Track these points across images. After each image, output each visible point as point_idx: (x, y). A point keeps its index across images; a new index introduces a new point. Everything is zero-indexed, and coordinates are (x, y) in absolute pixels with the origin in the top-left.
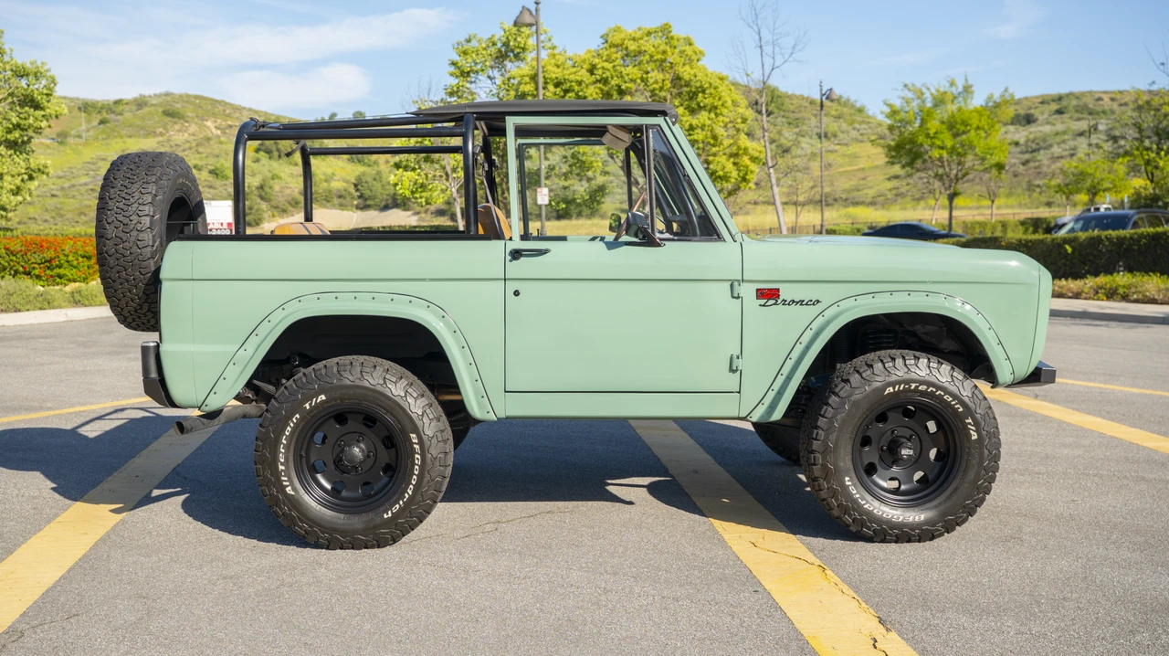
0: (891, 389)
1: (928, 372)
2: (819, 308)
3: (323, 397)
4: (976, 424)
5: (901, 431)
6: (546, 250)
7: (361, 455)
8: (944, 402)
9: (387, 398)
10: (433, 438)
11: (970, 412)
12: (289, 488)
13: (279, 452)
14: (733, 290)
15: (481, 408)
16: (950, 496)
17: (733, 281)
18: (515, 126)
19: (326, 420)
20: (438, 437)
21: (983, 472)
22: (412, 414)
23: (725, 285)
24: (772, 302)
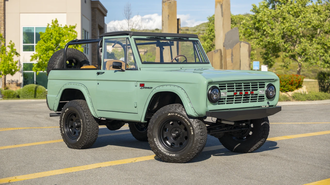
0: (169, 114)
1: (181, 111)
2: (152, 89)
3: (68, 109)
4: (193, 129)
5: (178, 129)
6: (104, 72)
7: (76, 125)
8: (185, 121)
9: (77, 110)
10: (85, 121)
11: (191, 125)
12: (63, 132)
13: (61, 122)
14: (135, 83)
15: (94, 114)
16: (184, 150)
17: (136, 81)
18: (105, 39)
19: (71, 115)
20: (86, 121)
21: (194, 145)
22: (81, 114)
23: (134, 82)
24: (143, 87)
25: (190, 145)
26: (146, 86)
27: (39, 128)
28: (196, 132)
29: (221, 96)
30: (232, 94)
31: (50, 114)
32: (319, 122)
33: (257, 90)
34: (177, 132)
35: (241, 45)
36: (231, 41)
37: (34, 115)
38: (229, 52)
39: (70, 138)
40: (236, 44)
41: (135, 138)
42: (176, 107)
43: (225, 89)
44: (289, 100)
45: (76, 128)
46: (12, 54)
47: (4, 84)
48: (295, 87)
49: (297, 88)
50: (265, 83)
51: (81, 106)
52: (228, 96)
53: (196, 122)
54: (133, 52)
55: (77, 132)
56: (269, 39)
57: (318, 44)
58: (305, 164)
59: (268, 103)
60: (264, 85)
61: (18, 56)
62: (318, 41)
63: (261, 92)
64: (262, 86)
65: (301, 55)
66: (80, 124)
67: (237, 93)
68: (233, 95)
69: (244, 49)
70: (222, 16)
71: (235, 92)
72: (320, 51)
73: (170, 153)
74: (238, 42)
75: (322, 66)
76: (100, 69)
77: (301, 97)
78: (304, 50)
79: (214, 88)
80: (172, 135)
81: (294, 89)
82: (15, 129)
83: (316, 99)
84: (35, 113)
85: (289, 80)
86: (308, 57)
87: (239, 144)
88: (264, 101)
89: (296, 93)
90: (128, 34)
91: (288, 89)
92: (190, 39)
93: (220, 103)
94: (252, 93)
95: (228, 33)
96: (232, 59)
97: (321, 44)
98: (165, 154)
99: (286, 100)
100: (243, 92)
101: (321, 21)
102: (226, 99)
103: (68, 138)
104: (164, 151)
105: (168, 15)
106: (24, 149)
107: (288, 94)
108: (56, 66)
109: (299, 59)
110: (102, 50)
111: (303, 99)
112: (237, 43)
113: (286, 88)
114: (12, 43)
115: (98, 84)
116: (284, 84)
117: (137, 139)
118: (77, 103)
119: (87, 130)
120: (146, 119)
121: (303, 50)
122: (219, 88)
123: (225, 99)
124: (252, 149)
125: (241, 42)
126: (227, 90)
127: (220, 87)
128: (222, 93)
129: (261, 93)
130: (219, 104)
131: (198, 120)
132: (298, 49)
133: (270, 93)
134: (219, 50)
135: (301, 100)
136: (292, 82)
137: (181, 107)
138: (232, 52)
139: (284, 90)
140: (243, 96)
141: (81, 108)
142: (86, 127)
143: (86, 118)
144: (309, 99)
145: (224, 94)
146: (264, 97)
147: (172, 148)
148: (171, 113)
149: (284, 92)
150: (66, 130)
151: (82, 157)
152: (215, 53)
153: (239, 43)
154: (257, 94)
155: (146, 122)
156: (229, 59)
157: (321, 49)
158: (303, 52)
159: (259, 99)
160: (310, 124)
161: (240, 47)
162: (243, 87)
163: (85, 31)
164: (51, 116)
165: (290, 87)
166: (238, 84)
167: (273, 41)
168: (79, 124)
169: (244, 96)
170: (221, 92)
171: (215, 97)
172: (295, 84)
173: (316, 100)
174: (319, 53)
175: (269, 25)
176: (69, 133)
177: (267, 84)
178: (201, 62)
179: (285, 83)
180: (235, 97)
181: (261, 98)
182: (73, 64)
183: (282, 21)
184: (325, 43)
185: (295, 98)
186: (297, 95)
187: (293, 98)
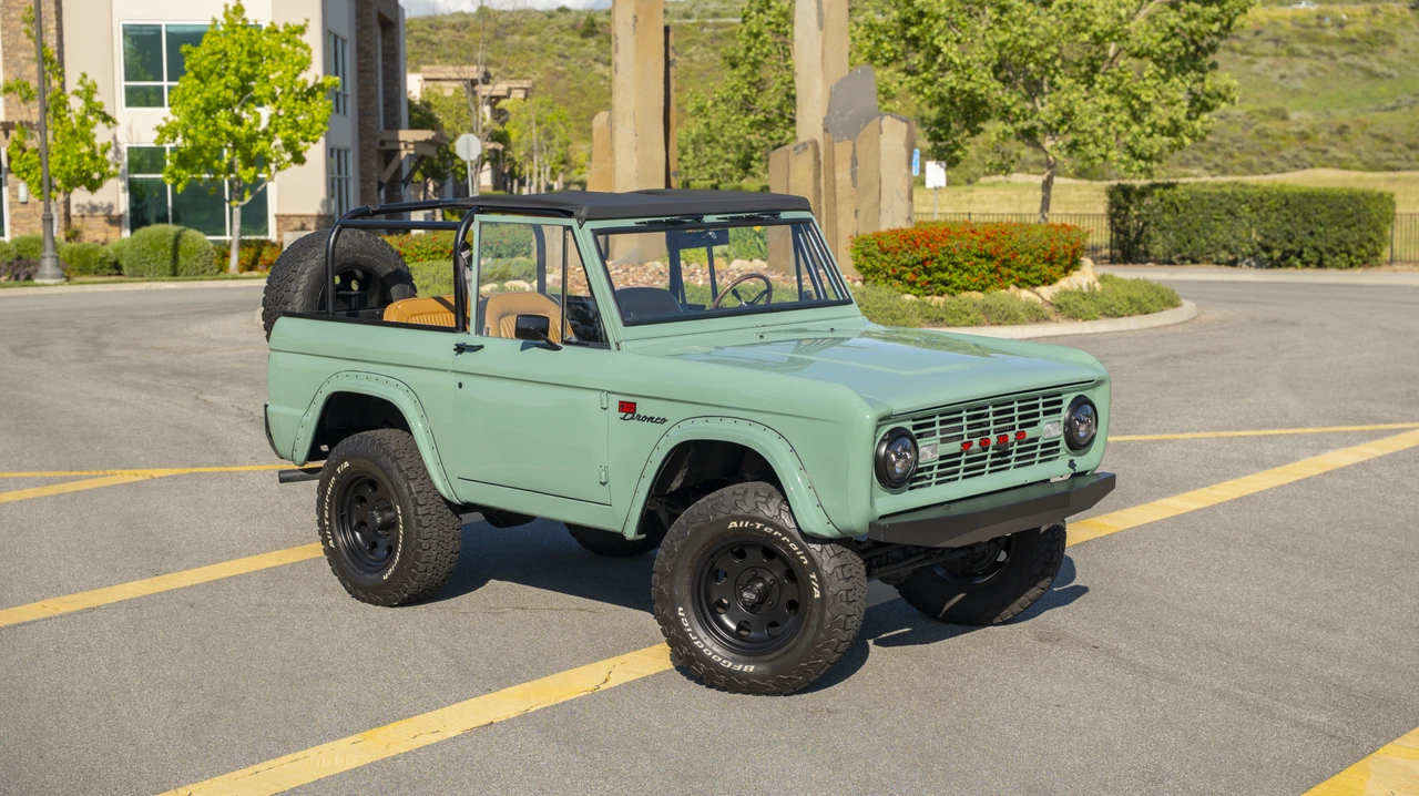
0: (734, 524)
1: (777, 513)
2: (665, 426)
3: (347, 464)
4: (821, 581)
5: (761, 573)
6: (482, 347)
7: (379, 520)
8: (789, 549)
9: (383, 470)
10: (412, 512)
11: (815, 567)
12: (331, 542)
13: (323, 509)
14: (602, 400)
15: (446, 490)
16: (786, 653)
17: (603, 391)
18: (481, 223)
19: (359, 485)
20: (416, 511)
21: (822, 636)
22: (397, 487)
23: (598, 394)
24: (629, 416)
25: (809, 636)
26: (640, 410)
27: (223, 469)
28: (832, 590)
29: (921, 461)
30: (955, 447)
31: (280, 472)
32: (1173, 430)
33: (1035, 424)
34: (760, 585)
35: (883, 124)
36: (850, 112)
37: (195, 394)
38: (843, 150)
39: (358, 567)
40: (867, 123)
41: (580, 541)
42: (759, 499)
43: (934, 433)
44: (1047, 319)
45: (380, 529)
46: (91, 118)
47: (63, 217)
48: (1062, 268)
49: (1066, 271)
50: (1063, 396)
51: (395, 456)
52: (941, 458)
53: (831, 553)
54: (588, 280)
55: (383, 543)
56: (950, 78)
57: (1111, 92)
58: (1204, 689)
59: (1072, 464)
60: (1060, 402)
61: (109, 127)
62: (1111, 82)
63: (1049, 428)
64: (1053, 407)
65: (1057, 130)
66: (393, 514)
67: (970, 443)
68: (959, 451)
69: (893, 136)
70: (821, 26)
71: (966, 439)
72: (1118, 118)
73: (735, 661)
74: (875, 117)
75: (1123, 166)
76: (465, 330)
77: (1083, 305)
78: (1068, 116)
79: (895, 436)
80: (742, 597)
81: (1057, 277)
82: (140, 478)
83: (1130, 311)
84: (195, 382)
85: (1044, 249)
86: (1080, 137)
87: (962, 595)
88: (1057, 457)
89: (1065, 293)
90: (569, 214)
91: (1039, 278)
92: (784, 215)
93: (914, 484)
94: (1020, 436)
95: (840, 84)
96: (854, 174)
97: (1120, 94)
98: (717, 665)
99: (1034, 318)
100: (993, 438)
101: (1120, 18)
102: (936, 467)
103: (352, 564)
104: (714, 653)
105: (635, 17)
106: (191, 598)
107: (1038, 294)
108: (297, 300)
109: (1048, 143)
110: (470, 259)
111: (1091, 312)
112: (870, 119)
113: (1033, 275)
114: (88, 82)
115: (460, 385)
116: (1028, 262)
117: (587, 548)
118: (381, 445)
119: (419, 545)
120: (641, 528)
121: (1064, 114)
122: (914, 432)
123: (931, 468)
124: (1007, 613)
125: (882, 116)
126: (938, 436)
127: (915, 428)
128: (921, 451)
129: (1049, 431)
130: (911, 489)
131: (839, 549)
132: (1046, 110)
133: (1078, 430)
134: (811, 143)
135: (1084, 317)
136: (1054, 253)
137: (776, 501)
138: (854, 151)
139: (1027, 281)
140: (990, 451)
141: (399, 467)
142: (418, 532)
143: (415, 500)
144: (1108, 312)
145: (930, 450)
146: (1060, 446)
147: (741, 644)
148: (738, 519)
149: (1025, 287)
150: (341, 539)
151: (412, 659)
152: (797, 154)
153: (878, 118)
154: (1036, 440)
155: (644, 536)
156: (843, 175)
157: (1121, 109)
158: (1062, 122)
159: (1042, 454)
160: (1145, 442)
161: (881, 133)
162: (991, 418)
163: (336, 37)
164: (282, 480)
165: (1046, 270)
166: (976, 409)
167: (968, 86)
168: (389, 515)
169: (995, 452)
170: (920, 445)
171: (899, 467)
172: (1062, 258)
173: (1129, 315)
174: (1114, 124)
175: (954, 29)
176: (354, 550)
177: (1068, 399)
178: (822, 297)
179: (1031, 258)
180: (964, 457)
181: (1050, 449)
182: (355, 286)
183: (995, 17)
184: (1134, 92)
185: (1066, 308)
186: (1071, 299)
187: (1058, 310)
